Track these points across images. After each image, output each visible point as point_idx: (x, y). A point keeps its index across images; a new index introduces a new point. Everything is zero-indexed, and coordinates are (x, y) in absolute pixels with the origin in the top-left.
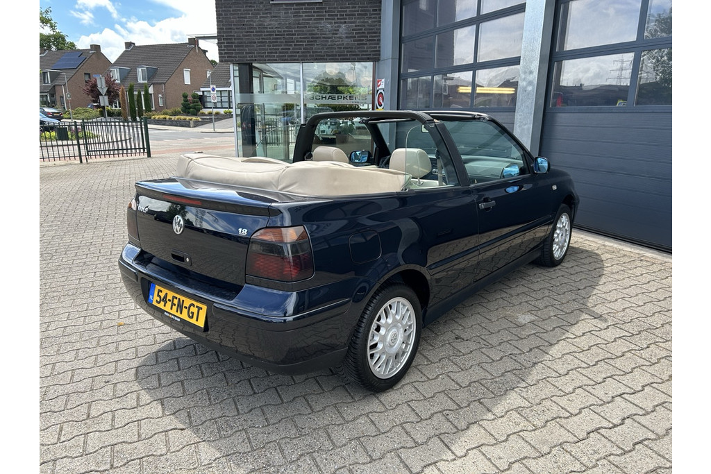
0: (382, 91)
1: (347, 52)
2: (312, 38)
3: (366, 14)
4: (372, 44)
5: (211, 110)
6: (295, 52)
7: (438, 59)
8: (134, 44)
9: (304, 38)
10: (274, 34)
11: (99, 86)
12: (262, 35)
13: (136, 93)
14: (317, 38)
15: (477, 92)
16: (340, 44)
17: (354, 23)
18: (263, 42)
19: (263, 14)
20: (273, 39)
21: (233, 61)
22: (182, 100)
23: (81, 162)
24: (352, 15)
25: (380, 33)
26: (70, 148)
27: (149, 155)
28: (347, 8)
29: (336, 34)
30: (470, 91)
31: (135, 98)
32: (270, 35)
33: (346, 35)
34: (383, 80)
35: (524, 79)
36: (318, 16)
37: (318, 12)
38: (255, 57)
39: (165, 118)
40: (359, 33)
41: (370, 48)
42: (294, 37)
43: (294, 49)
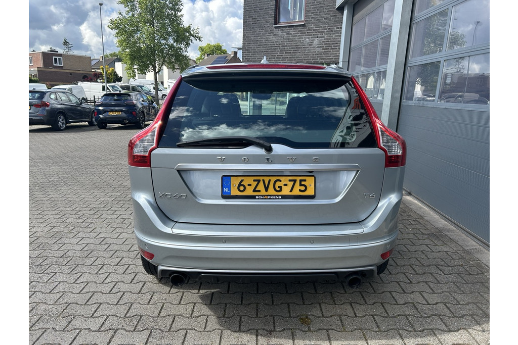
1: (318, 57)
2: (296, 48)
3: (332, 31)
4: (333, 51)
6: (286, 58)
9: (291, 48)
10: (276, 45)
12: (267, 47)
14: (299, 48)
16: (313, 52)
17: (323, 37)
18: (267, 52)
19: (269, 33)
20: (273, 49)
24: (323, 32)
25: (340, 43)
28: (320, 27)
29: (312, 45)
33: (318, 46)
36: (301, 33)
37: (301, 31)
40: (326, 44)
41: (333, 54)
42: (285, 47)
43: (284, 55)
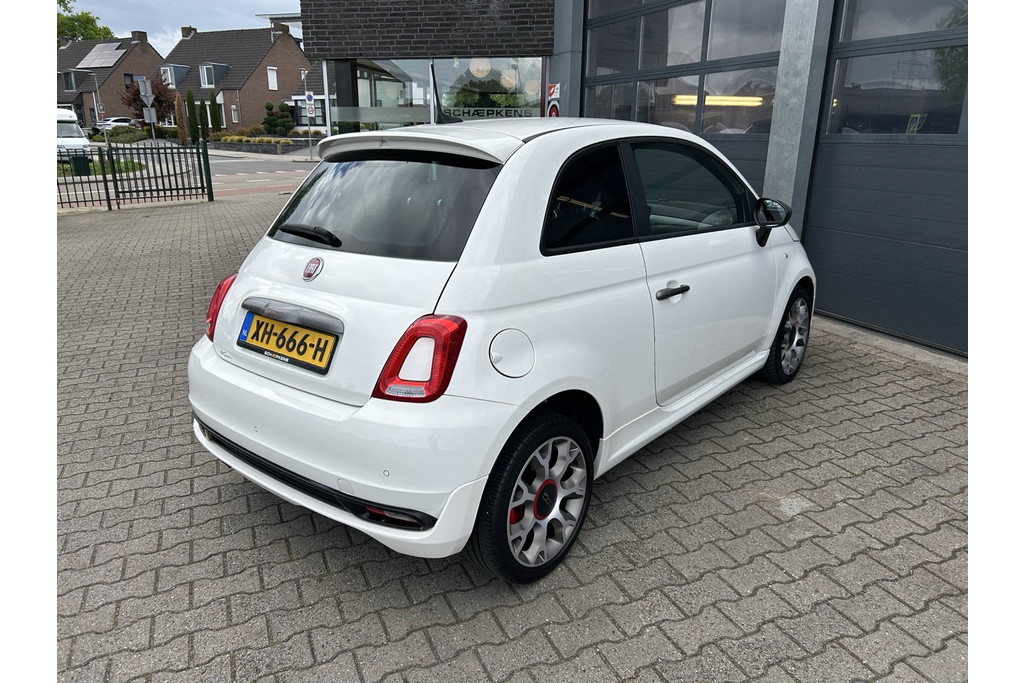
0: (556, 103)
1: (502, 41)
2: (448, 19)
4: (537, 29)
5: (306, 128)
6: (422, 42)
7: (644, 52)
8: (195, 30)
9: (435, 19)
10: (389, 13)
11: (142, 94)
12: (369, 15)
13: (198, 103)
14: (456, 19)
15: (707, 103)
16: (491, 29)
18: (372, 27)
20: (387, 21)
21: (326, 55)
22: (264, 115)
23: (110, 208)
25: (553, 10)
26: (92, 188)
27: (211, 198)
29: (485, 13)
30: (695, 103)
31: (198, 112)
32: (383, 15)
33: (500, 14)
34: (558, 86)
35: (785, 85)
38: (361, 49)
39: (241, 141)
40: (521, 11)
41: (538, 34)
42: (419, 18)
43: (420, 37)
